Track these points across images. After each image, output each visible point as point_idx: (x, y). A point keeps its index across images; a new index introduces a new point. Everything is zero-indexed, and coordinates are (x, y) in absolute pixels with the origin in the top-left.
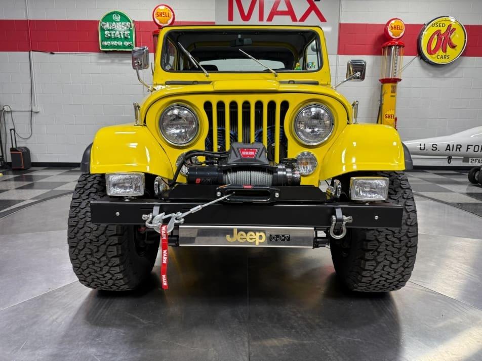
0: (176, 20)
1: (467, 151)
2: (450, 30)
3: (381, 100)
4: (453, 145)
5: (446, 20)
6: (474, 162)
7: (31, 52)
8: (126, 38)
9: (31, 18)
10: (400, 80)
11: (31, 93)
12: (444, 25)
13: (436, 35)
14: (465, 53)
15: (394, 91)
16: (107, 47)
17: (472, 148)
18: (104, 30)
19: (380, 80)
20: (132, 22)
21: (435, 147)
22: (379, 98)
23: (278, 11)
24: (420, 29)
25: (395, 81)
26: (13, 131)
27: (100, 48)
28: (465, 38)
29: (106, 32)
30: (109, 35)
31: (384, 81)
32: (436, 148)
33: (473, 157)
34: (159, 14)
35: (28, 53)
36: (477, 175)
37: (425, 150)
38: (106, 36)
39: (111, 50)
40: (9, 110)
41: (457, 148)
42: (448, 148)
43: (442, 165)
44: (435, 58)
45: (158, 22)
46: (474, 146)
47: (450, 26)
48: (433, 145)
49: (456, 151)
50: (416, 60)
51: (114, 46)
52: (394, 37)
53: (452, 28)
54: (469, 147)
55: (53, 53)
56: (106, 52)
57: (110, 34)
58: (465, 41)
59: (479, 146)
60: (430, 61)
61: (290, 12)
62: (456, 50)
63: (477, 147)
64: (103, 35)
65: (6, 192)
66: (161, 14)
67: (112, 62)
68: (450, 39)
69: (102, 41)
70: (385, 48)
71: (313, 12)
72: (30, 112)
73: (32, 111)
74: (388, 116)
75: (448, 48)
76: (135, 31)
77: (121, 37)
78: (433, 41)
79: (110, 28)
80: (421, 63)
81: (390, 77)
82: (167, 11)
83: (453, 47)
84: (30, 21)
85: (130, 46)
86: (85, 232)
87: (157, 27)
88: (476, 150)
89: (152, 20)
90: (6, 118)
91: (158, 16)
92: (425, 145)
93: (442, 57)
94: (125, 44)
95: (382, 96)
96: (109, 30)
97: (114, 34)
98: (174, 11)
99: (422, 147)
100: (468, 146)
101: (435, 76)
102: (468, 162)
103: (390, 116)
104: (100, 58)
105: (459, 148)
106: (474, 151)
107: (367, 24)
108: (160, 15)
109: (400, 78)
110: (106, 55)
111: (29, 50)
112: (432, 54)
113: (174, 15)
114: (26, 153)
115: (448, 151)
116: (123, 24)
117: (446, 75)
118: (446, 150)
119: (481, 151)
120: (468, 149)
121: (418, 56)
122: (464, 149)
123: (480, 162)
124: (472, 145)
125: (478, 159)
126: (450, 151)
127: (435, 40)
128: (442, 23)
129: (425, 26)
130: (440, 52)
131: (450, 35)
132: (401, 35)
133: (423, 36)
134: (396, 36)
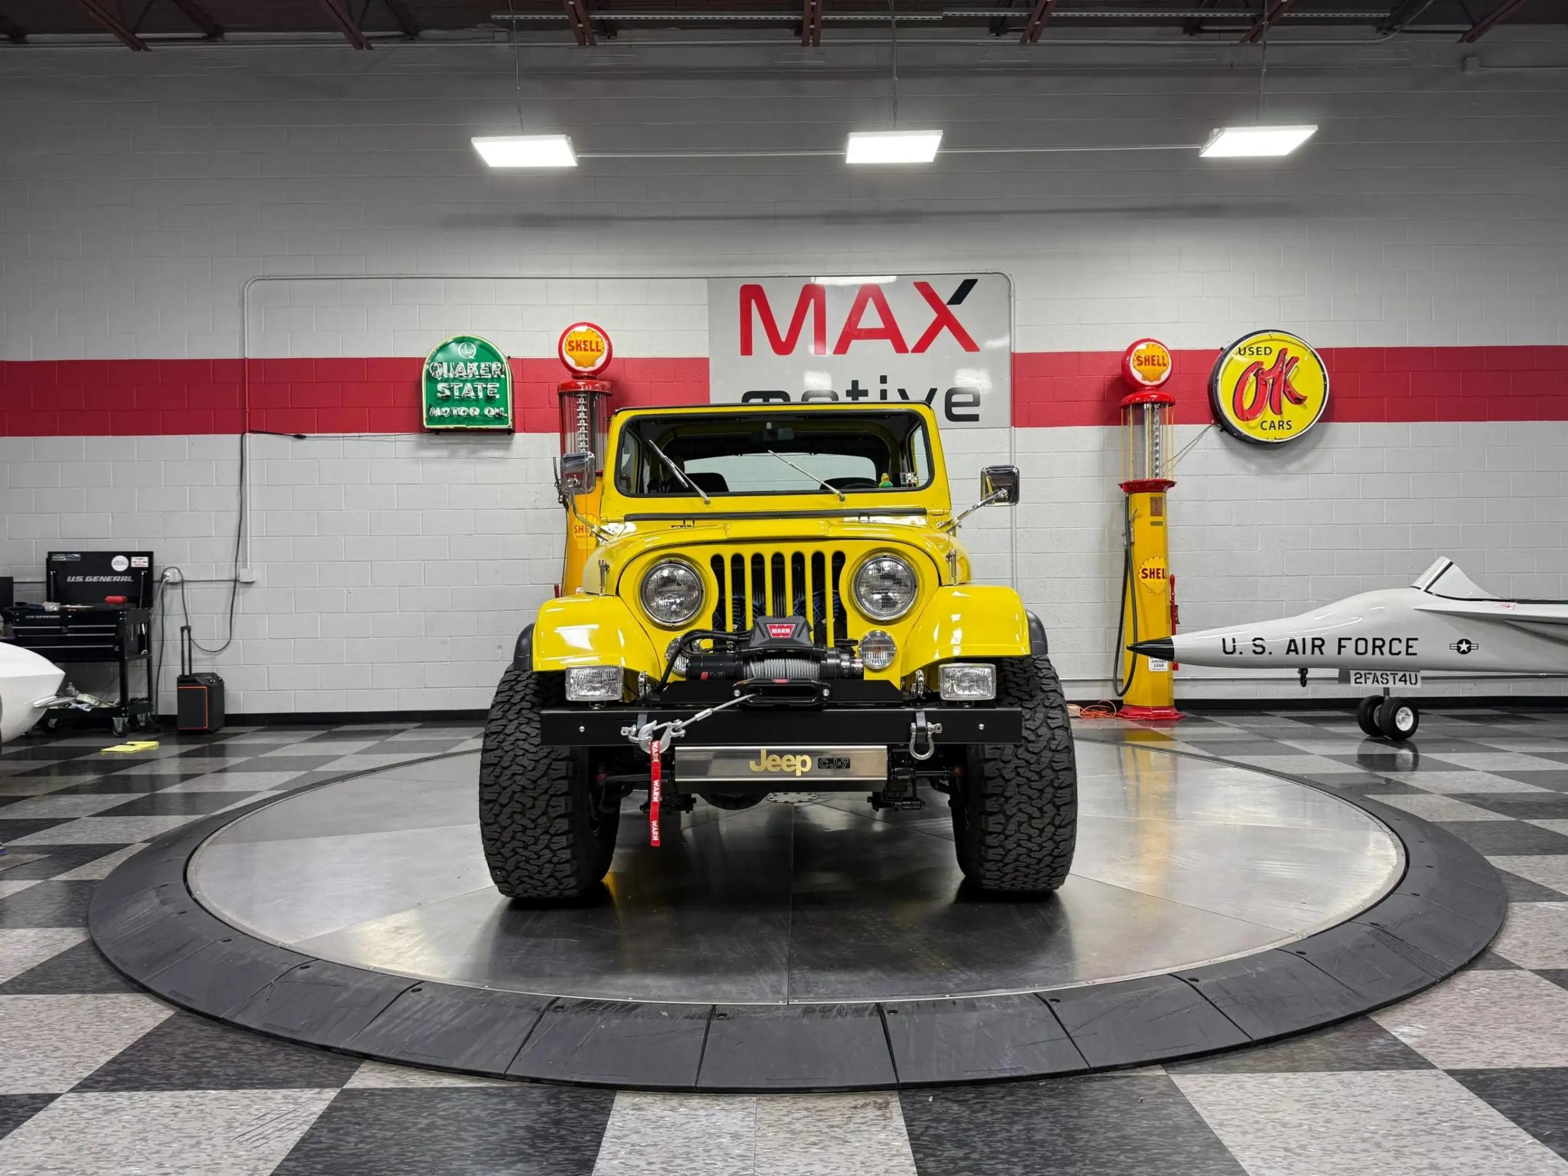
0: (615, 355)
1: (1339, 653)
2: (1285, 362)
3: (1128, 533)
4: (1304, 640)
5: (1272, 340)
6: (1362, 680)
7: (248, 434)
8: (489, 400)
9: (251, 354)
10: (1172, 484)
11: (239, 536)
12: (1268, 351)
13: (1252, 375)
14: (1330, 414)
15: (1157, 509)
16: (441, 419)
17: (1350, 646)
18: (436, 381)
19: (1121, 485)
20: (505, 361)
21: (1259, 646)
22: (1123, 529)
23: (861, 330)
24: (1214, 359)
25: (1160, 486)
26: (186, 632)
27: (425, 424)
28: (1325, 379)
29: (440, 386)
30: (448, 393)
31: (1132, 487)
32: (1264, 648)
33: (1357, 667)
34: (574, 344)
35: (238, 436)
36: (1376, 714)
37: (1236, 655)
38: (439, 395)
39: (451, 426)
40: (178, 579)
41: (1314, 646)
42: (1293, 648)
43: (1310, 697)
44: (1255, 428)
45: (571, 362)
46: (1353, 642)
47: (1283, 352)
48: (1254, 640)
49: (1313, 653)
50: (1212, 433)
51: (459, 419)
52: (1146, 383)
53: (1288, 357)
54: (1343, 643)
55: (303, 437)
56: (437, 432)
58: (1326, 385)
59: (1366, 640)
60: (1246, 436)
61: (891, 332)
62: (1305, 407)
63: (1361, 644)
64: (432, 392)
65: (197, 778)
66: (578, 345)
67: (453, 456)
68: (1287, 384)
70: (1126, 407)
71: (945, 332)
72: (232, 584)
73: (236, 581)
74: (1148, 572)
75: (1286, 402)
76: (513, 382)
77: (477, 396)
78: (1246, 388)
79: (451, 376)
80: (1223, 440)
81: (1147, 478)
82: (594, 337)
83: (1298, 400)
84: (252, 362)
85: (499, 418)
86: (514, 774)
87: (570, 374)
88: (1361, 649)
89: (557, 356)
90: (167, 599)
91: (572, 350)
92: (1234, 640)
93: (1272, 425)
94: (486, 412)
95: (1128, 524)
96: (447, 380)
97: (461, 389)
98: (608, 333)
99: (1229, 645)
100: (1340, 640)
101: (1263, 471)
102: (1348, 681)
103: (1154, 573)
104: (420, 446)
105: (1320, 647)
106: (1357, 652)
107: (1079, 353)
108: (576, 346)
109: (1170, 479)
110: (437, 439)
111: (242, 427)
112: (1248, 420)
113: (610, 345)
114: (216, 686)
115: (1292, 654)
116: (483, 365)
117: (1294, 467)
118: (1288, 653)
119: (1374, 653)
120: (1342, 649)
121: (1215, 424)
122: (1330, 649)
123: (1377, 681)
124: (1350, 639)
125: (1373, 672)
126: (1297, 653)
127: (1251, 385)
128: (1263, 345)
129: (1224, 353)
130: (1268, 414)
131: (1286, 374)
132: (1164, 377)
133: (1220, 377)
134: (1151, 381)
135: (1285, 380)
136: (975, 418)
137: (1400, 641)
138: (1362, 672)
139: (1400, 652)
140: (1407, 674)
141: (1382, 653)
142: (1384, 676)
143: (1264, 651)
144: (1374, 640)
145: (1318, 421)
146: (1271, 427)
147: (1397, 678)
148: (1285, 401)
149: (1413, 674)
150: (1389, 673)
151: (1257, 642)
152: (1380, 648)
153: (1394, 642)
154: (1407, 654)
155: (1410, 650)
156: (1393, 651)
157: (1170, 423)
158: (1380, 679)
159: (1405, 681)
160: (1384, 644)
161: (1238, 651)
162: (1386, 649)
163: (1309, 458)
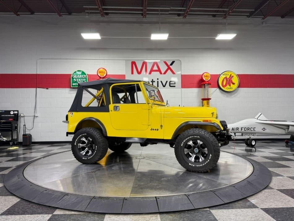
0: (108, 74)
2: (231, 77)
4: (235, 128)
5: (229, 73)
6: (246, 135)
9: (38, 73)
10: (211, 99)
11: (35, 107)
13: (225, 79)
14: (239, 86)
15: (208, 104)
16: (74, 86)
17: (243, 129)
19: (201, 99)
20: (87, 75)
23: (154, 70)
24: (218, 76)
25: (208, 99)
26: (24, 126)
27: (71, 86)
28: (238, 80)
29: (74, 79)
31: (203, 100)
33: (245, 133)
35: (35, 89)
36: (248, 142)
38: (74, 81)
39: (76, 87)
40: (23, 116)
41: (237, 129)
44: (226, 89)
45: (99, 75)
46: (244, 128)
47: (231, 75)
50: (218, 90)
53: (232, 76)
55: (48, 89)
56: (74, 88)
57: (76, 80)
60: (224, 90)
61: (159, 70)
63: (245, 129)
65: (26, 154)
68: (232, 81)
69: (72, 83)
70: (202, 85)
71: (169, 71)
72: (34, 117)
75: (231, 84)
77: (81, 81)
78: (224, 82)
80: (220, 91)
81: (206, 98)
82: (104, 70)
83: (234, 84)
84: (38, 74)
87: (99, 77)
88: (245, 130)
89: (96, 74)
90: (21, 119)
93: (229, 88)
96: (76, 78)
97: (78, 80)
98: (106, 70)
101: (227, 97)
102: (243, 135)
104: (70, 91)
107: (194, 75)
108: (100, 72)
109: (210, 98)
111: (36, 87)
112: (224, 87)
113: (107, 72)
114: (30, 136)
116: (82, 76)
117: (232, 96)
118: (232, 130)
119: (248, 130)
121: (218, 88)
122: (240, 130)
123: (248, 136)
125: (248, 134)
126: (234, 130)
128: (227, 74)
129: (220, 75)
130: (228, 86)
131: (231, 79)
132: (209, 79)
133: (219, 79)
134: (207, 80)
136: (175, 86)
137: (252, 128)
139: (252, 130)
144: (248, 128)
149: (255, 134)
150: (250, 134)
155: (254, 130)
157: (210, 88)
159: (253, 136)
162: (250, 130)
163: (236, 94)
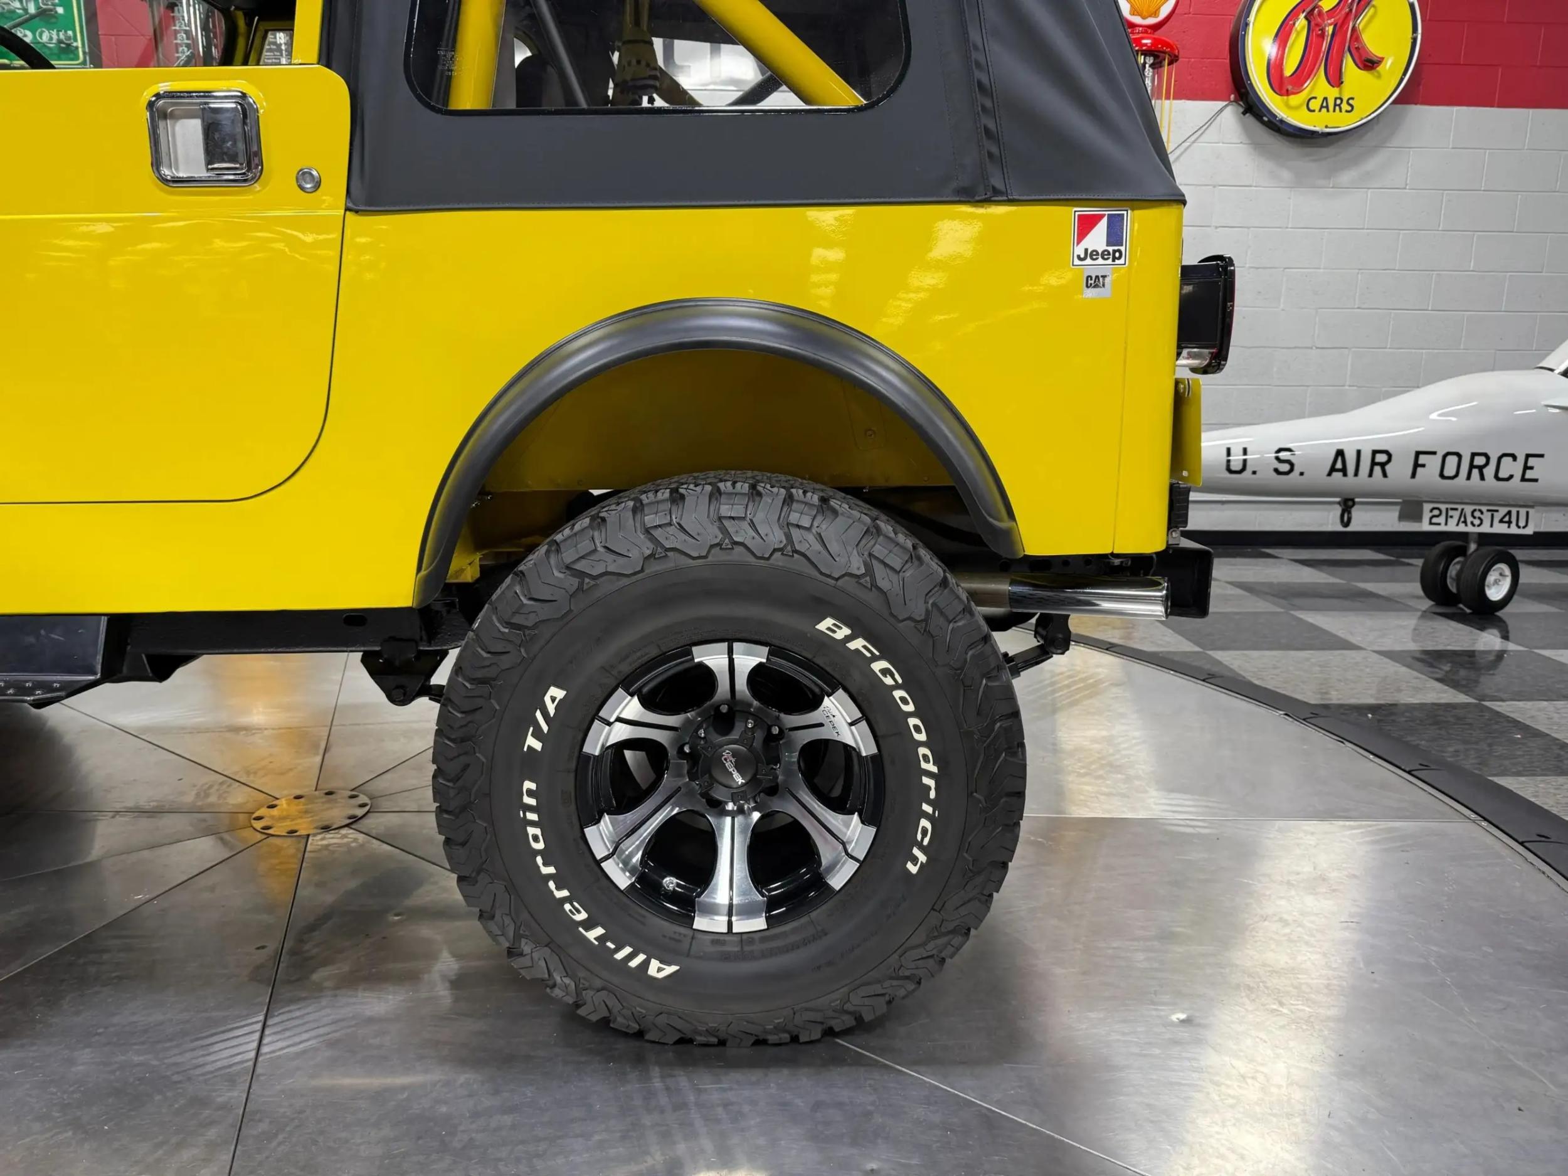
1: (1413, 475)
4: (1359, 452)
6: (1442, 519)
13: (1302, 16)
14: (1411, 94)
17: (1432, 464)
21: (1285, 463)
28: (1415, 30)
32: (1292, 465)
33: (1436, 499)
36: (1453, 570)
37: (1247, 474)
41: (1374, 463)
42: (1339, 465)
44: (1297, 108)
46: (1438, 459)
48: (1279, 450)
49: (1371, 475)
50: (1227, 116)
52: (1137, 20)
54: (1422, 459)
58: (1414, 40)
59: (1459, 456)
60: (1282, 121)
62: (1379, 76)
63: (1452, 461)
68: (1356, 35)
75: (1349, 66)
77: (25, 10)
78: (1291, 39)
80: (1246, 129)
83: (1369, 64)
85: (62, 47)
88: (1450, 470)
92: (1245, 452)
93: (1324, 105)
94: (44, 39)
99: (1237, 459)
100: (1418, 454)
101: (1300, 182)
102: (1418, 518)
105: (1383, 465)
106: (1442, 476)
112: (1288, 93)
115: (1337, 476)
117: (1347, 177)
118: (1329, 474)
119: (1469, 478)
120: (1419, 470)
121: (1236, 101)
122: (1399, 470)
123: (1465, 522)
124: (1434, 453)
125: (1460, 507)
126: (1345, 475)
127: (1298, 34)
130: (1319, 86)
131: (1357, 16)
132: (1165, 11)
133: (1251, 18)
134: (1144, 18)
135: (1354, 29)
137: (1514, 457)
138: (1443, 507)
139: (1511, 477)
140: (1514, 511)
141: (1482, 478)
142: (1477, 514)
143: (1291, 470)
144: (1473, 455)
145: (1394, 102)
146: (1322, 107)
147: (1498, 517)
148: (1349, 64)
149: (1523, 511)
150: (1484, 509)
151: (1283, 455)
152: (1481, 468)
153: (1506, 461)
154: (1523, 479)
155: (1529, 474)
156: (1501, 475)
157: (1168, 98)
158: (1469, 519)
159: (1509, 522)
160: (1487, 463)
161: (1249, 469)
162: (1489, 471)
163: (1371, 164)
